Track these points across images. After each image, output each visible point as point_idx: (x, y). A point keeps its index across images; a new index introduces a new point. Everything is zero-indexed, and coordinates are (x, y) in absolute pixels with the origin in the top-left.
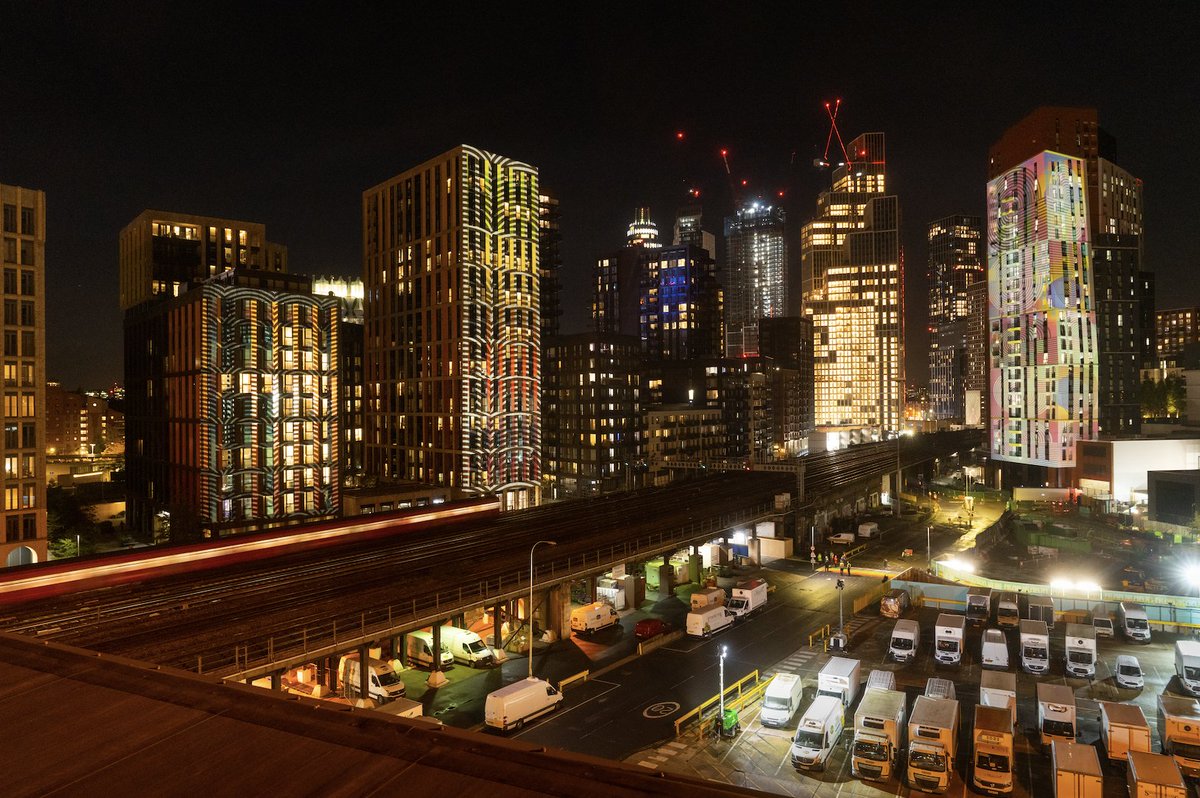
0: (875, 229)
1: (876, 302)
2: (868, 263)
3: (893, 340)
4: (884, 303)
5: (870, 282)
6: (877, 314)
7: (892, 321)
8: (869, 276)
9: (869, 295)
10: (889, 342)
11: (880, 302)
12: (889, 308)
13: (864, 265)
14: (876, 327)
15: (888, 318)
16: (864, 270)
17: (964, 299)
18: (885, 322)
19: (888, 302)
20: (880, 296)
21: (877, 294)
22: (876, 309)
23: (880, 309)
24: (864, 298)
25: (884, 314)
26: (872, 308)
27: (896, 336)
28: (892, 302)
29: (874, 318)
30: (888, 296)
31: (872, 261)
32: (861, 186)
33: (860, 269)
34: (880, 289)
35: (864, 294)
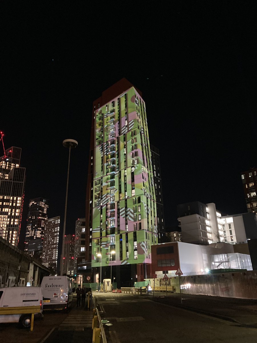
0: (13, 181)
1: (9, 213)
2: (8, 195)
3: (15, 232)
4: (13, 214)
5: (7, 204)
6: (9, 219)
7: (16, 223)
8: (8, 201)
9: (6, 210)
10: (13, 233)
11: (11, 214)
12: (15, 217)
13: (6, 195)
14: (7, 226)
15: (14, 221)
16: (5, 198)
17: (40, 230)
18: (12, 223)
19: (15, 214)
20: (12, 211)
21: (10, 210)
22: (8, 217)
23: (10, 217)
24: (3, 211)
25: (12, 220)
26: (7, 216)
27: (17, 230)
28: (17, 214)
29: (7, 221)
30: (15, 211)
31: (10, 194)
32: (8, 167)
33: (4, 197)
34: (12, 207)
35: (4, 209)
